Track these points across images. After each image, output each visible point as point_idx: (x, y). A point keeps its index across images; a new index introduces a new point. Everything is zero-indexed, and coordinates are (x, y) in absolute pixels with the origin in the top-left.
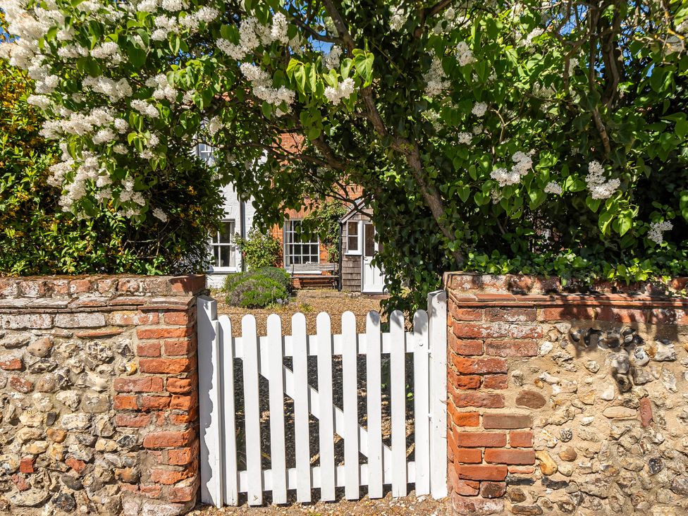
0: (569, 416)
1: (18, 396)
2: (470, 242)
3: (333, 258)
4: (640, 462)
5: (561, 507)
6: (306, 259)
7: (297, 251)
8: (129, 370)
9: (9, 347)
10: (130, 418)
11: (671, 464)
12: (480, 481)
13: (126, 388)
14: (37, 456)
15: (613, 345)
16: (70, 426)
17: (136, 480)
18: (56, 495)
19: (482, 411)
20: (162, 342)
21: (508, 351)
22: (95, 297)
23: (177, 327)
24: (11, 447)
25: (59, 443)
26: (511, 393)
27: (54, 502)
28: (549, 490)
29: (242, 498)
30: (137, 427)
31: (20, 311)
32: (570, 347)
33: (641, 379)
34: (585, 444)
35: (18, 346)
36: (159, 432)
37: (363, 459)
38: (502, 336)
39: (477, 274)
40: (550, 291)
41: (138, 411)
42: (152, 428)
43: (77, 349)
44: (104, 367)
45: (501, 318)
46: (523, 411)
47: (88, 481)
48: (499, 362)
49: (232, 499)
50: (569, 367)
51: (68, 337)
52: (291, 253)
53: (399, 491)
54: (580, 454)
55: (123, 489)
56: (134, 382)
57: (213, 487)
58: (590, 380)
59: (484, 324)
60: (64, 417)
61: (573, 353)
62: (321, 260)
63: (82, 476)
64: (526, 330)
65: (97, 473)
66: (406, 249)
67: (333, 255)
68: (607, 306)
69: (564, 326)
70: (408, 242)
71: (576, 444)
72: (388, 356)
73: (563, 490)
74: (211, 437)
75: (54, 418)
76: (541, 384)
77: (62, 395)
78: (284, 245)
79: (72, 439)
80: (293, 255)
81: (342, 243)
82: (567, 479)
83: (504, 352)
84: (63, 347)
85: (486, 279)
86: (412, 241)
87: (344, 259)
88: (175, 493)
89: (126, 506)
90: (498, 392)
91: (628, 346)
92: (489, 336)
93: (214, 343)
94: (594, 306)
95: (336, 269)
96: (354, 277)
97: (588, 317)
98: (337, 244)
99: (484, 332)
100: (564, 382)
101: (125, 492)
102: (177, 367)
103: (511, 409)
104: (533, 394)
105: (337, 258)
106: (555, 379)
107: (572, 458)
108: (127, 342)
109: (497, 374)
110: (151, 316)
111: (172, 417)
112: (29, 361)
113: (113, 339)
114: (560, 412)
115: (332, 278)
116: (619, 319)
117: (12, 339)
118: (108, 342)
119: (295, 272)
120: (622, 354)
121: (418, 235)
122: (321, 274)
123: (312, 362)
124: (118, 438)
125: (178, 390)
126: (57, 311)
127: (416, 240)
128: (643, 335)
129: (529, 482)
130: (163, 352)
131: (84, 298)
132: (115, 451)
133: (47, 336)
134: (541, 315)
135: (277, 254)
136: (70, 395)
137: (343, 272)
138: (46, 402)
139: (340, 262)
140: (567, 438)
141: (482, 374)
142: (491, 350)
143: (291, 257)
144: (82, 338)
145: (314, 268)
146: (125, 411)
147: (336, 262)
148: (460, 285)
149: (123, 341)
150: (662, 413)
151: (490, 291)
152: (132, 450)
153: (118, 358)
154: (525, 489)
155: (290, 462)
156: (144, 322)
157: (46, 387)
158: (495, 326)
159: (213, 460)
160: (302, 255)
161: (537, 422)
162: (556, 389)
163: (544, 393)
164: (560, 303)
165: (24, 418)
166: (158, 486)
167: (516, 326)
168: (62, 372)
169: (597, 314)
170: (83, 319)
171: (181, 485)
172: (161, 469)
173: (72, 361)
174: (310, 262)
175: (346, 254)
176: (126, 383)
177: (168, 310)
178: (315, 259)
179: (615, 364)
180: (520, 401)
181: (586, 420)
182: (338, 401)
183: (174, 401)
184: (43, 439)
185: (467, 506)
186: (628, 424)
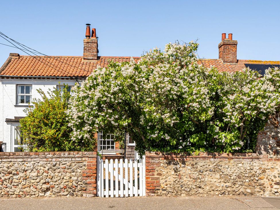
0: (166, 178)
1: (64, 173)
2: (150, 145)
3: (122, 147)
4: (179, 186)
5: (165, 194)
6: (108, 147)
7: (104, 143)
8: (85, 169)
9: (63, 164)
10: (85, 178)
11: (185, 186)
12: (150, 190)
13: (84, 172)
14: (67, 185)
15: (174, 164)
16: (74, 179)
17: (85, 190)
18: (70, 193)
19: (150, 176)
20: (91, 164)
21: (155, 165)
22: (78, 155)
23: (94, 161)
24: (62, 183)
25: (71, 183)
26: (156, 173)
27: (70, 194)
28: (163, 191)
29: (105, 196)
30: (86, 180)
31: (66, 158)
32: (166, 165)
33: (179, 171)
34: (169, 182)
35: (65, 164)
36: (90, 181)
37: (129, 189)
38: (154, 163)
39: (150, 151)
40: (163, 154)
41: (86, 177)
42: (89, 180)
43: (76, 165)
44: (80, 168)
45: (154, 159)
46: (158, 176)
47: (76, 190)
48: (153, 167)
49: (103, 196)
50: (166, 168)
51: (74, 163)
52: (101, 144)
53: (136, 195)
54: (168, 184)
55: (83, 192)
56: (86, 171)
57: (99, 193)
58: (170, 171)
59: (151, 160)
60: (72, 178)
61: (167, 166)
62: (115, 148)
63: (75, 189)
64: (158, 161)
65: (78, 188)
66: (139, 146)
67: (122, 146)
68: (172, 157)
69: (165, 161)
70: (139, 145)
71: (167, 183)
72: (134, 168)
73: (165, 191)
74: (99, 183)
75: (71, 178)
76: (161, 171)
77: (72, 173)
78: (98, 140)
79: (74, 182)
80: (102, 145)
81: (126, 140)
82: (166, 189)
83: (154, 165)
84: (73, 164)
85: (152, 152)
86: (140, 145)
87: (127, 147)
88: (93, 192)
89: (83, 195)
90: (154, 173)
91: (176, 164)
92: (152, 163)
93: (100, 164)
94: (170, 157)
95: (123, 152)
96: (132, 156)
97: (169, 159)
98: (124, 140)
99: (151, 162)
100: (165, 171)
101: (83, 193)
102: (94, 168)
103: (156, 176)
104: (160, 173)
105: (123, 147)
106: (163, 171)
107: (167, 185)
108: (85, 163)
109: (153, 170)
110: (90, 159)
111: (93, 178)
112: (67, 167)
113: (82, 163)
114: (165, 177)
115: (121, 157)
116: (175, 159)
117: (63, 163)
118: (81, 163)
119: (103, 154)
120: (175, 166)
121: (141, 144)
122: (116, 155)
123: (119, 169)
124: (82, 182)
125: (94, 173)
126: (73, 157)
127: (141, 145)
128: (179, 163)
129: (159, 190)
130: (92, 165)
131: (77, 156)
132: (82, 184)
133: (70, 162)
134: (161, 159)
135: (95, 145)
136: (74, 174)
137: (126, 153)
138: (70, 175)
139: (125, 149)
140: (166, 181)
141: (150, 170)
142: (152, 165)
143: (101, 147)
144: (77, 163)
145: (112, 152)
146: (84, 177)
147: (123, 149)
148: (147, 153)
149: (84, 163)
150: (183, 177)
151: (152, 155)
152: (85, 184)
153: (83, 167)
154: (158, 191)
155: (114, 189)
156: (88, 160)
157: (70, 172)
158: (153, 161)
159: (99, 188)
160: (106, 145)
161: (160, 179)
162: (164, 172)
163: (161, 173)
164: (164, 156)
165: (65, 178)
166: (90, 191)
167: (156, 161)
168: (73, 169)
169: (171, 159)
170: (77, 159)
171: (94, 191)
172: (90, 188)
173: (75, 167)
174: (110, 149)
175: (128, 145)
176: (84, 171)
177: (93, 158)
178: (113, 147)
179: (174, 168)
180: (157, 174)
181: (169, 178)
182: (124, 177)
183: (93, 175)
184: (68, 182)
185: (148, 194)
186: (177, 179)
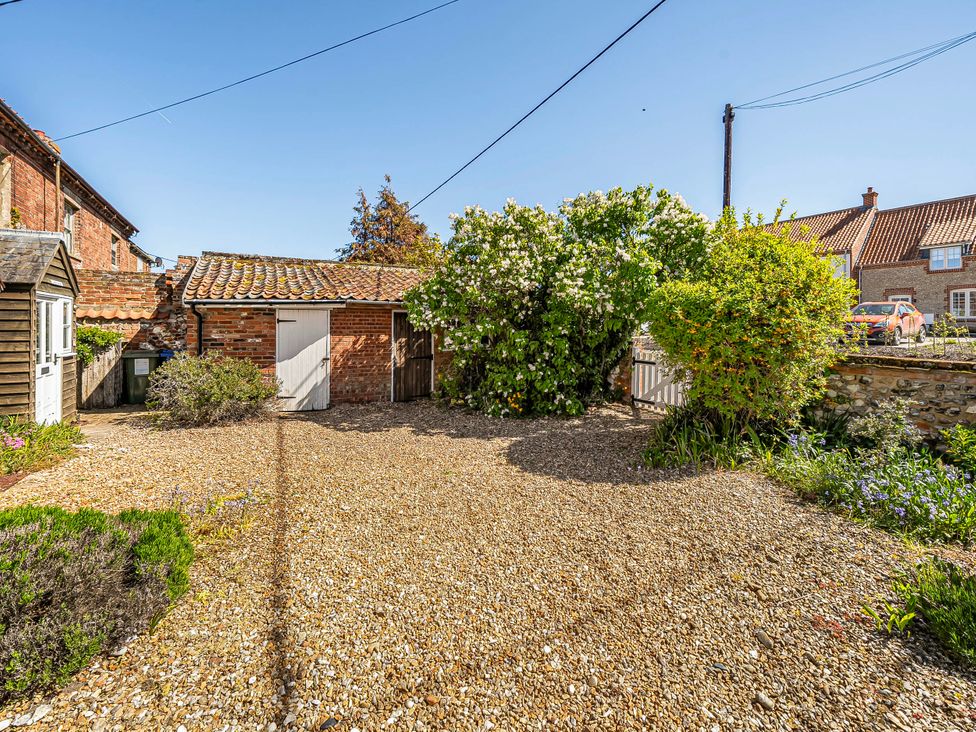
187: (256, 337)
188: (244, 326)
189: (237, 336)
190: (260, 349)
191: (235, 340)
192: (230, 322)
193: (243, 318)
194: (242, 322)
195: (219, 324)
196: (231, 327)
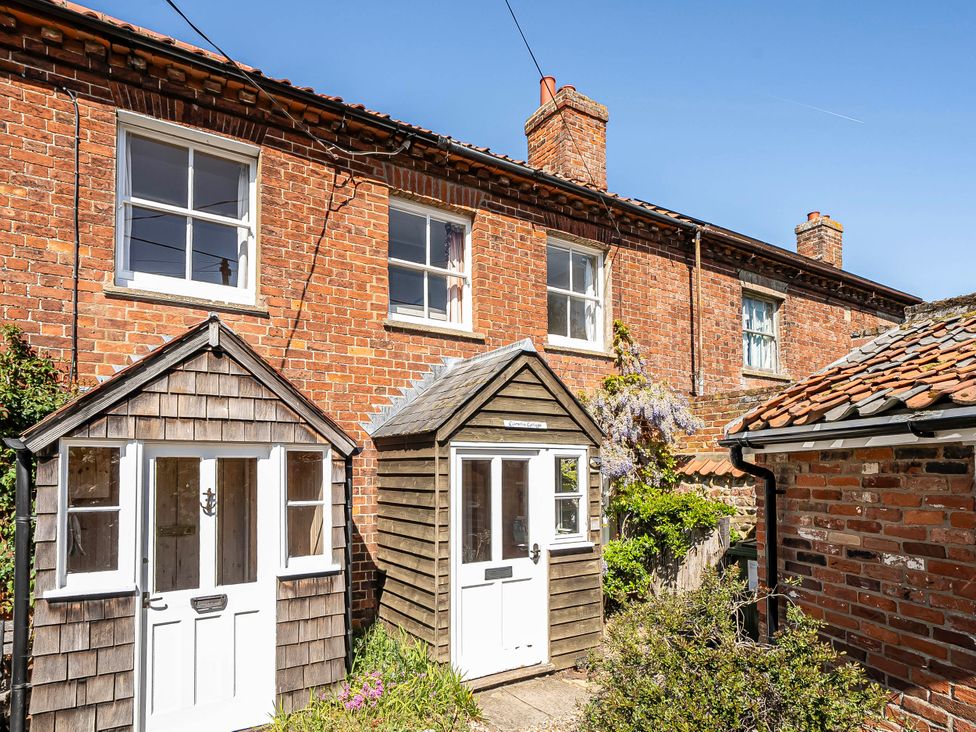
87: (41, 617)
187: (911, 550)
188: (874, 510)
189: (854, 539)
190: (923, 598)
191: (852, 553)
192: (838, 496)
193: (869, 483)
194: (867, 496)
195: (813, 501)
196: (841, 511)
